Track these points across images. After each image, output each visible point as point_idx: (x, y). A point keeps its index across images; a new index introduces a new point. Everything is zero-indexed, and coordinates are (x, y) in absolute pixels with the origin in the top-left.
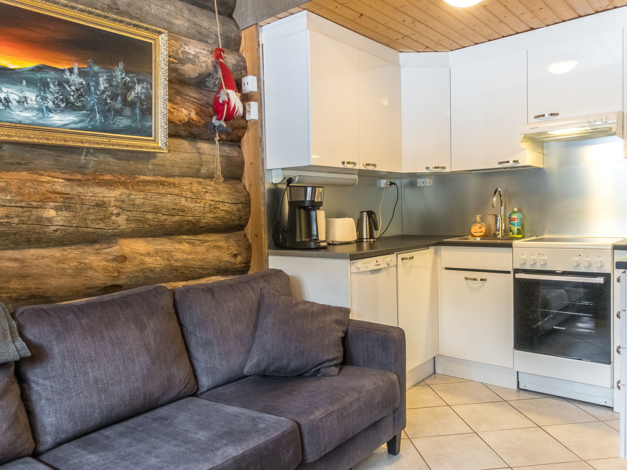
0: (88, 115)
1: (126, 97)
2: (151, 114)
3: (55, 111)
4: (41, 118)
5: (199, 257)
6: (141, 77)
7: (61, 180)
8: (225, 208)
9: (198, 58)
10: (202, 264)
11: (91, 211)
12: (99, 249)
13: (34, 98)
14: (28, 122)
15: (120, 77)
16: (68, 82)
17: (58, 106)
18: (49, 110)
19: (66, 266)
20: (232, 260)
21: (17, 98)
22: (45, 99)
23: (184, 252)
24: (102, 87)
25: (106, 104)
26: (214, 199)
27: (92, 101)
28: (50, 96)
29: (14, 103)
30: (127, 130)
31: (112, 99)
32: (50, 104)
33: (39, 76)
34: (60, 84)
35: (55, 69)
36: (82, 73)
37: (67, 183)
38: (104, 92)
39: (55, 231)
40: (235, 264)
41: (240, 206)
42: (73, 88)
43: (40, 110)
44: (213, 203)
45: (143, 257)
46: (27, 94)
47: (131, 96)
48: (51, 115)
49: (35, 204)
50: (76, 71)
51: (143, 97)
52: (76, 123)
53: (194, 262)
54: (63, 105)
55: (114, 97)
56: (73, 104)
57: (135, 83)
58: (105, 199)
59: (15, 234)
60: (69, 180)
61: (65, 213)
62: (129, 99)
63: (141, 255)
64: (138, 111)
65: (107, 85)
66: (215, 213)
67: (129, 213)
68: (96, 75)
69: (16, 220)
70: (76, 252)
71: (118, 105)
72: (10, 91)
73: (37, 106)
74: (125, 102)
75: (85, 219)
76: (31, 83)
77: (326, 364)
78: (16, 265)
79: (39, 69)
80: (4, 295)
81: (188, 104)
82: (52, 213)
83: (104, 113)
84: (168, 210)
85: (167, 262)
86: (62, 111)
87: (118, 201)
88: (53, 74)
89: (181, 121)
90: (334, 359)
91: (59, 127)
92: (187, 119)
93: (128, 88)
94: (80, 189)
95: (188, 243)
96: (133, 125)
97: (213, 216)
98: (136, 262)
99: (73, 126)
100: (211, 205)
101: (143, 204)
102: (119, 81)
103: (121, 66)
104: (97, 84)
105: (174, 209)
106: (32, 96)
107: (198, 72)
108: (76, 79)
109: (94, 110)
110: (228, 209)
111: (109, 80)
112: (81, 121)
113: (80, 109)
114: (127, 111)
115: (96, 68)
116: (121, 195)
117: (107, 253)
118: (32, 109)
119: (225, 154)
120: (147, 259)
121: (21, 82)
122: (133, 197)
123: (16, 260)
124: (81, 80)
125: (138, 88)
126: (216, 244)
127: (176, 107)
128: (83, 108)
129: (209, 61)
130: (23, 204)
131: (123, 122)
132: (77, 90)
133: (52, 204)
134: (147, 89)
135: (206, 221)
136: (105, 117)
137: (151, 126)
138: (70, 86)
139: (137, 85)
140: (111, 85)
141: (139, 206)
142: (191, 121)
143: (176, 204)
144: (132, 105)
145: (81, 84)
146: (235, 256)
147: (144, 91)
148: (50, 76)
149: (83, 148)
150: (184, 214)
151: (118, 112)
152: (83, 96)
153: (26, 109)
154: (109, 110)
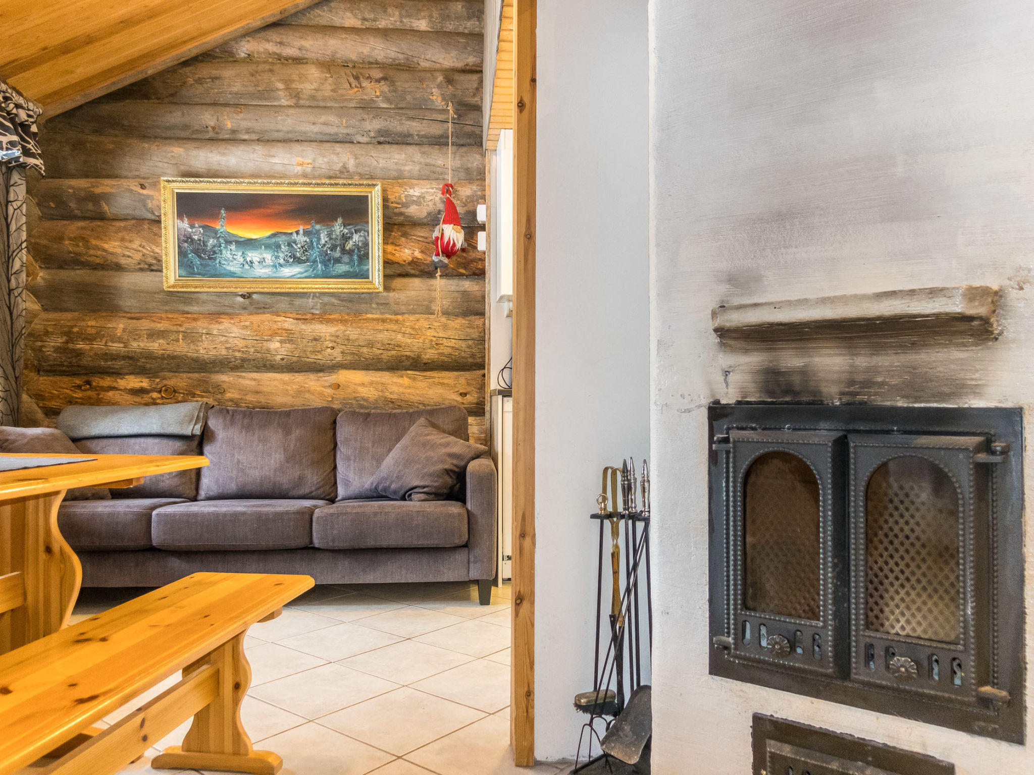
0: (312, 266)
1: (344, 246)
2: (368, 258)
3: (285, 265)
4: (275, 272)
5: (418, 392)
6: (358, 227)
7: (291, 320)
8: (450, 344)
9: (424, 198)
10: (421, 399)
11: (310, 344)
12: (321, 377)
13: (270, 258)
14: (266, 276)
15: (339, 231)
16: (295, 242)
17: (288, 262)
18: (281, 265)
19: (289, 388)
20: (459, 399)
21: (258, 260)
22: (277, 257)
23: (401, 385)
24: (323, 242)
25: (327, 254)
26: (437, 335)
27: (315, 254)
28: (281, 255)
29: (257, 263)
30: (346, 275)
31: (331, 250)
32: (282, 261)
33: (273, 240)
34: (289, 245)
35: (285, 234)
36: (306, 233)
37: (296, 321)
38: (324, 245)
39: (283, 359)
40: (463, 403)
41: (470, 342)
42: (299, 246)
43: (274, 266)
44: (434, 339)
45: (355, 386)
46: (265, 255)
47: (349, 245)
48: (282, 269)
49: (266, 338)
50: (301, 232)
51: (360, 245)
52: (302, 273)
53: (412, 397)
54: (292, 260)
55: (333, 248)
56: (299, 258)
57: (352, 234)
58: (322, 334)
59: (254, 360)
60: (297, 319)
61: (288, 346)
62: (347, 248)
63: (355, 384)
64: (355, 257)
65: (327, 239)
66: (438, 349)
67: (343, 347)
68: (318, 233)
69: (252, 350)
70: (301, 378)
71: (337, 254)
72: (253, 255)
73: (272, 264)
74: (343, 251)
75: (305, 351)
76: (268, 247)
77: (415, 490)
78: (253, 383)
79: (274, 235)
80: (244, 405)
81: (412, 244)
82: (278, 345)
83: (325, 263)
84: (383, 344)
85: (380, 394)
86: (290, 265)
87: (332, 336)
88: (284, 237)
89: (405, 261)
90: (424, 487)
91: (288, 278)
92: (410, 259)
93: (346, 238)
94: (303, 327)
95: (410, 378)
96: (351, 270)
97: (436, 352)
98: (350, 391)
99: (299, 276)
100: (432, 341)
101: (358, 339)
102: (338, 234)
103: (340, 220)
104: (319, 239)
105: (389, 344)
106: (268, 256)
107: (426, 211)
108: (301, 239)
109: (317, 261)
110: (454, 345)
111: (329, 235)
112: (306, 271)
113: (305, 262)
114: (346, 259)
115: (318, 227)
116: (337, 331)
117: (325, 381)
118: (268, 266)
119: (462, 289)
120: (360, 389)
121: (261, 247)
122: (348, 332)
123: (255, 380)
124: (306, 239)
125: (356, 237)
126: (441, 381)
127: (397, 248)
128: (307, 260)
129: (437, 199)
130: (257, 338)
131: (342, 268)
132: (302, 247)
133: (278, 338)
134: (364, 236)
135: (427, 356)
136: (326, 266)
137: (368, 270)
138: (296, 245)
139: (355, 235)
140: (331, 239)
141: (354, 341)
142: (415, 260)
143: (392, 340)
144: (350, 252)
145: (306, 241)
146: (463, 395)
147: (361, 239)
148: (281, 240)
149: (310, 293)
150: (401, 349)
151: (338, 261)
152: (307, 251)
153: (264, 267)
154: (329, 260)
